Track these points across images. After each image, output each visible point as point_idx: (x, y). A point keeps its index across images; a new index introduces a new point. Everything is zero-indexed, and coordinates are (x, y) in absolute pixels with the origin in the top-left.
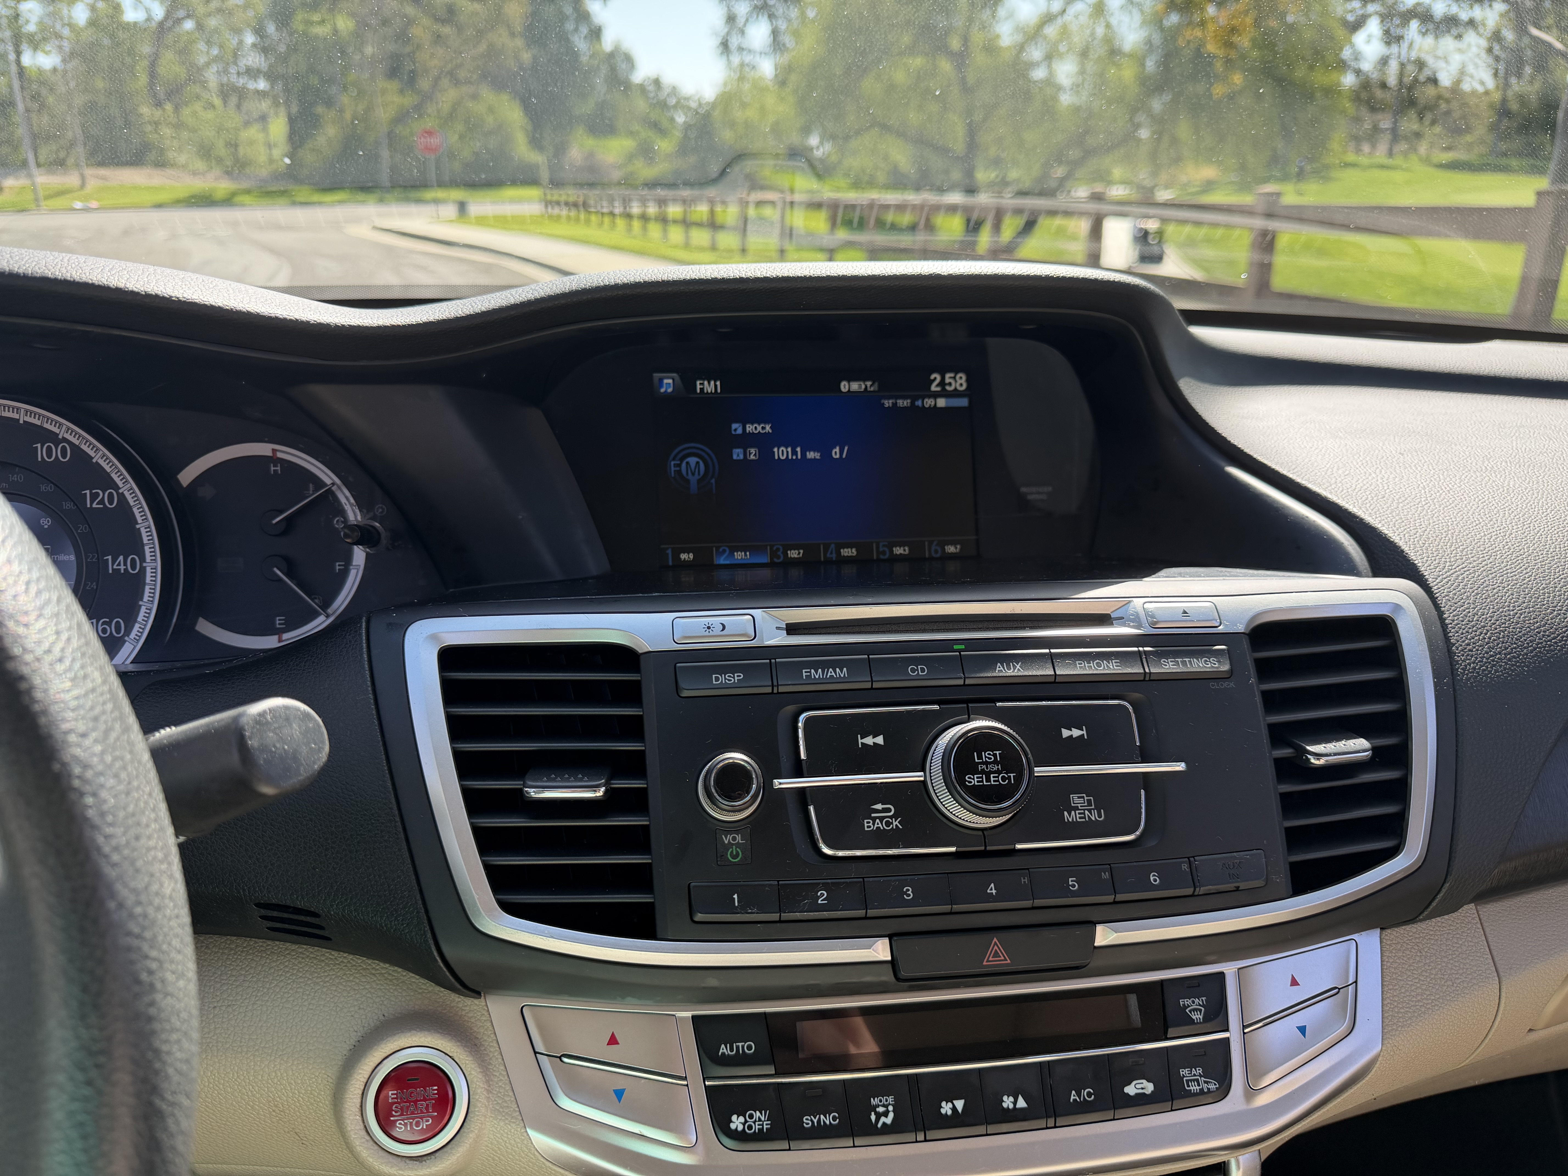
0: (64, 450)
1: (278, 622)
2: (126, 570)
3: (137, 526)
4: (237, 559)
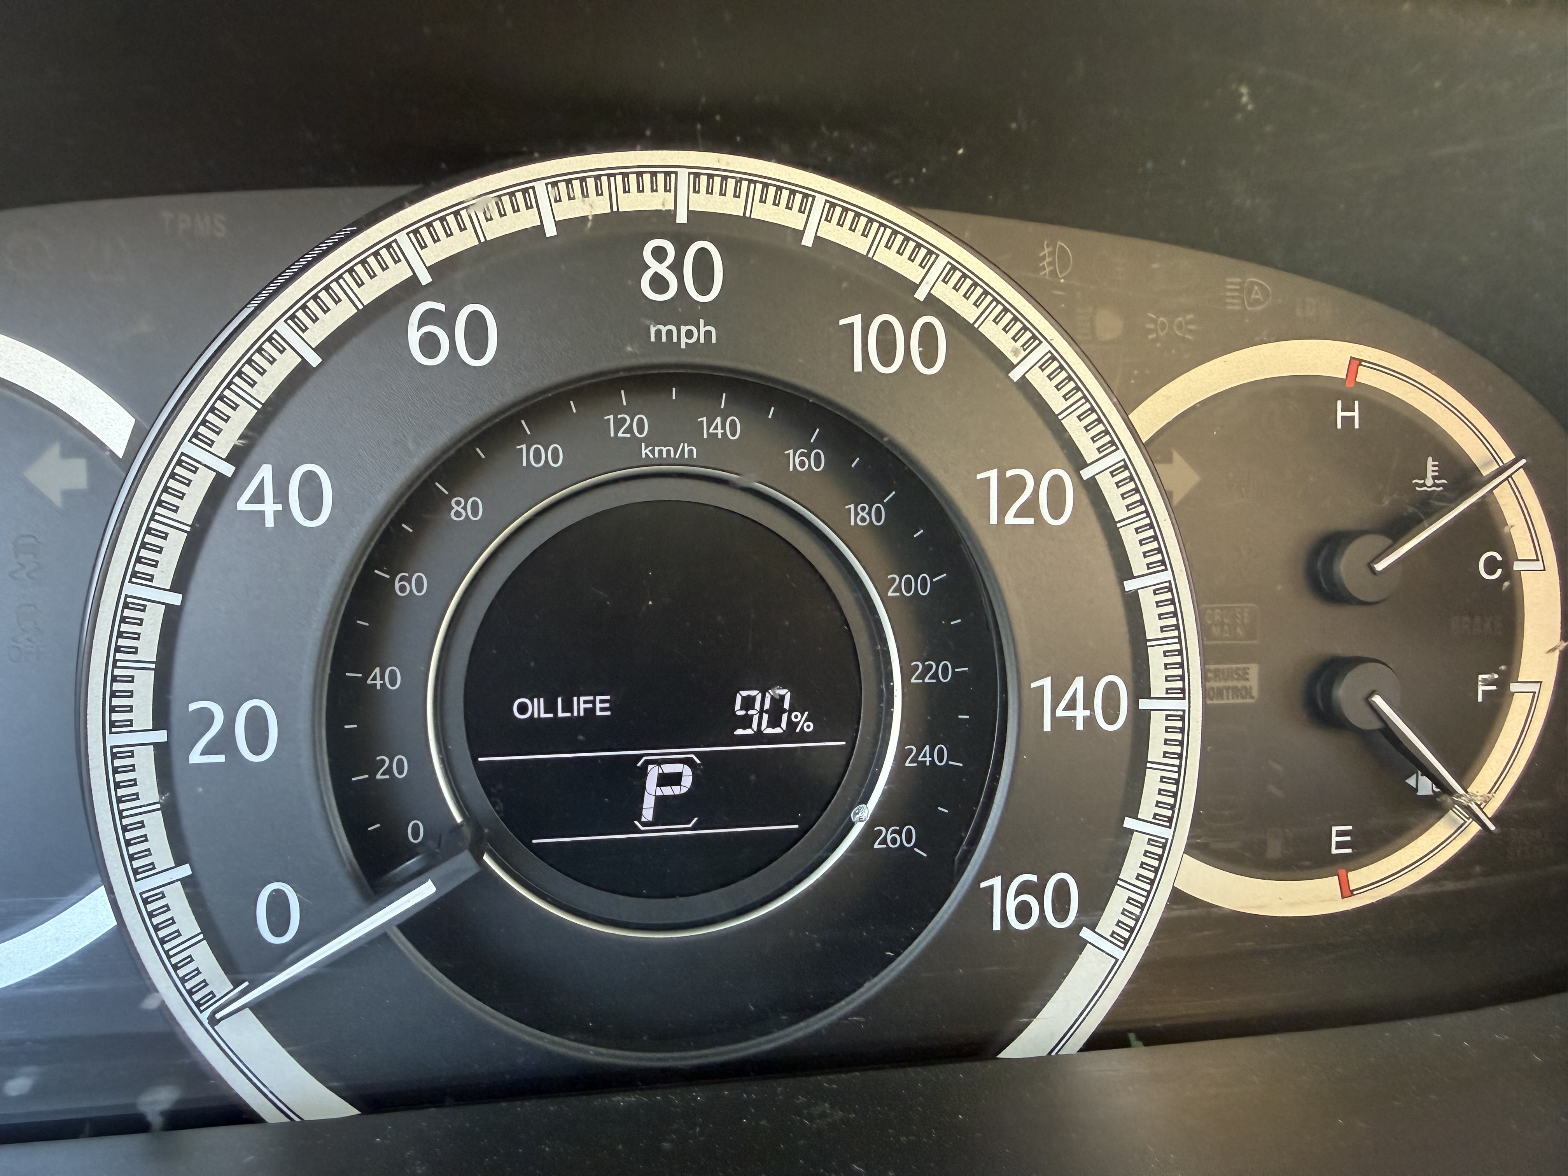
0: (928, 335)
1: (1335, 839)
2: (1090, 721)
3: (1130, 585)
4: (1245, 669)
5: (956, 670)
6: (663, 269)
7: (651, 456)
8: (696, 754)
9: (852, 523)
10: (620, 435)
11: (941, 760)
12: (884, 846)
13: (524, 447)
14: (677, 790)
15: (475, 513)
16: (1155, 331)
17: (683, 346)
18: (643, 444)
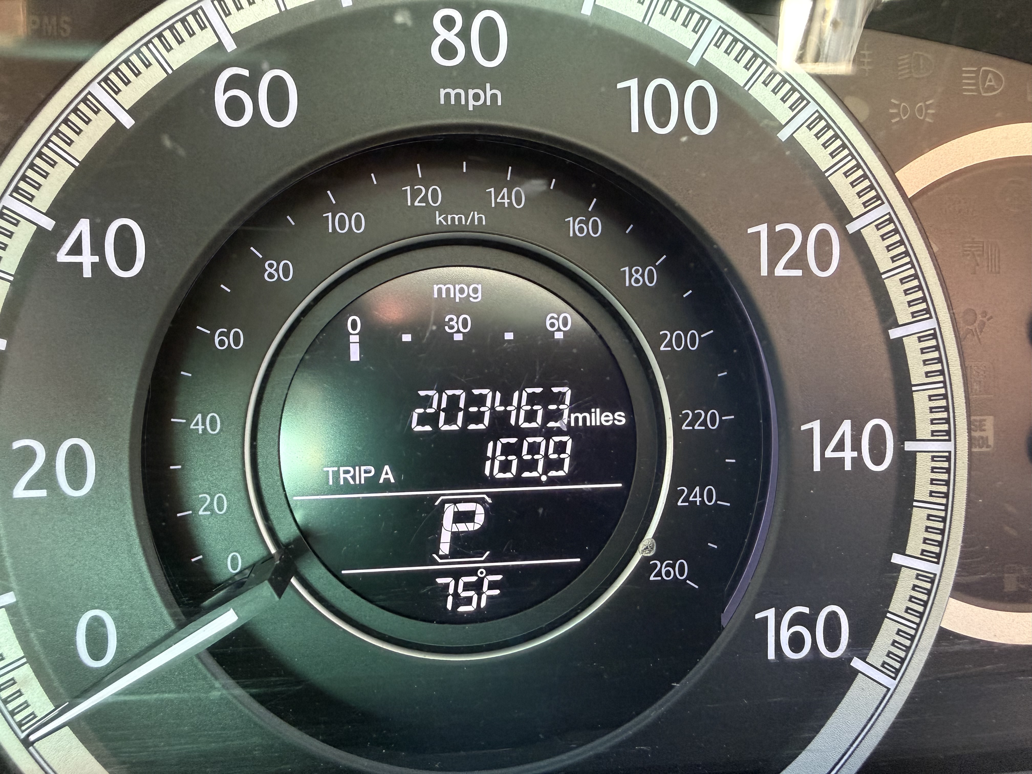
0: (701, 98)
2: (858, 462)
3: (894, 334)
4: (981, 421)
5: (723, 418)
6: (451, 37)
7: (445, 223)
8: (488, 494)
9: (627, 284)
10: (416, 204)
11: (710, 501)
12: (659, 578)
13: (330, 214)
14: (471, 527)
15: (286, 275)
16: (898, 114)
17: (471, 108)
18: (437, 213)
